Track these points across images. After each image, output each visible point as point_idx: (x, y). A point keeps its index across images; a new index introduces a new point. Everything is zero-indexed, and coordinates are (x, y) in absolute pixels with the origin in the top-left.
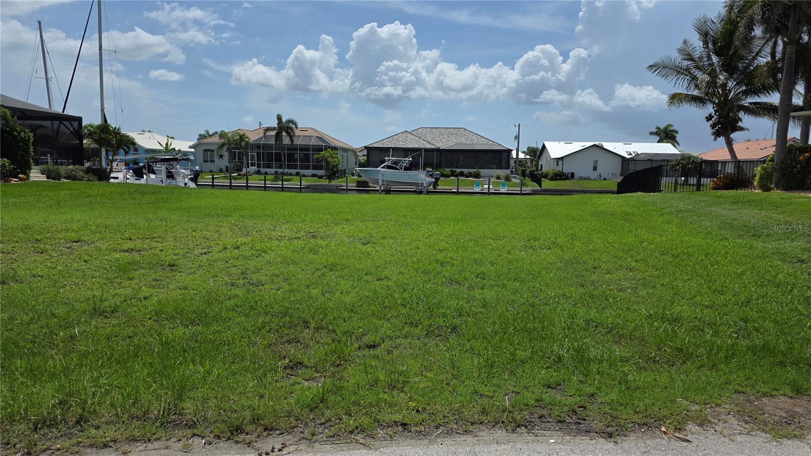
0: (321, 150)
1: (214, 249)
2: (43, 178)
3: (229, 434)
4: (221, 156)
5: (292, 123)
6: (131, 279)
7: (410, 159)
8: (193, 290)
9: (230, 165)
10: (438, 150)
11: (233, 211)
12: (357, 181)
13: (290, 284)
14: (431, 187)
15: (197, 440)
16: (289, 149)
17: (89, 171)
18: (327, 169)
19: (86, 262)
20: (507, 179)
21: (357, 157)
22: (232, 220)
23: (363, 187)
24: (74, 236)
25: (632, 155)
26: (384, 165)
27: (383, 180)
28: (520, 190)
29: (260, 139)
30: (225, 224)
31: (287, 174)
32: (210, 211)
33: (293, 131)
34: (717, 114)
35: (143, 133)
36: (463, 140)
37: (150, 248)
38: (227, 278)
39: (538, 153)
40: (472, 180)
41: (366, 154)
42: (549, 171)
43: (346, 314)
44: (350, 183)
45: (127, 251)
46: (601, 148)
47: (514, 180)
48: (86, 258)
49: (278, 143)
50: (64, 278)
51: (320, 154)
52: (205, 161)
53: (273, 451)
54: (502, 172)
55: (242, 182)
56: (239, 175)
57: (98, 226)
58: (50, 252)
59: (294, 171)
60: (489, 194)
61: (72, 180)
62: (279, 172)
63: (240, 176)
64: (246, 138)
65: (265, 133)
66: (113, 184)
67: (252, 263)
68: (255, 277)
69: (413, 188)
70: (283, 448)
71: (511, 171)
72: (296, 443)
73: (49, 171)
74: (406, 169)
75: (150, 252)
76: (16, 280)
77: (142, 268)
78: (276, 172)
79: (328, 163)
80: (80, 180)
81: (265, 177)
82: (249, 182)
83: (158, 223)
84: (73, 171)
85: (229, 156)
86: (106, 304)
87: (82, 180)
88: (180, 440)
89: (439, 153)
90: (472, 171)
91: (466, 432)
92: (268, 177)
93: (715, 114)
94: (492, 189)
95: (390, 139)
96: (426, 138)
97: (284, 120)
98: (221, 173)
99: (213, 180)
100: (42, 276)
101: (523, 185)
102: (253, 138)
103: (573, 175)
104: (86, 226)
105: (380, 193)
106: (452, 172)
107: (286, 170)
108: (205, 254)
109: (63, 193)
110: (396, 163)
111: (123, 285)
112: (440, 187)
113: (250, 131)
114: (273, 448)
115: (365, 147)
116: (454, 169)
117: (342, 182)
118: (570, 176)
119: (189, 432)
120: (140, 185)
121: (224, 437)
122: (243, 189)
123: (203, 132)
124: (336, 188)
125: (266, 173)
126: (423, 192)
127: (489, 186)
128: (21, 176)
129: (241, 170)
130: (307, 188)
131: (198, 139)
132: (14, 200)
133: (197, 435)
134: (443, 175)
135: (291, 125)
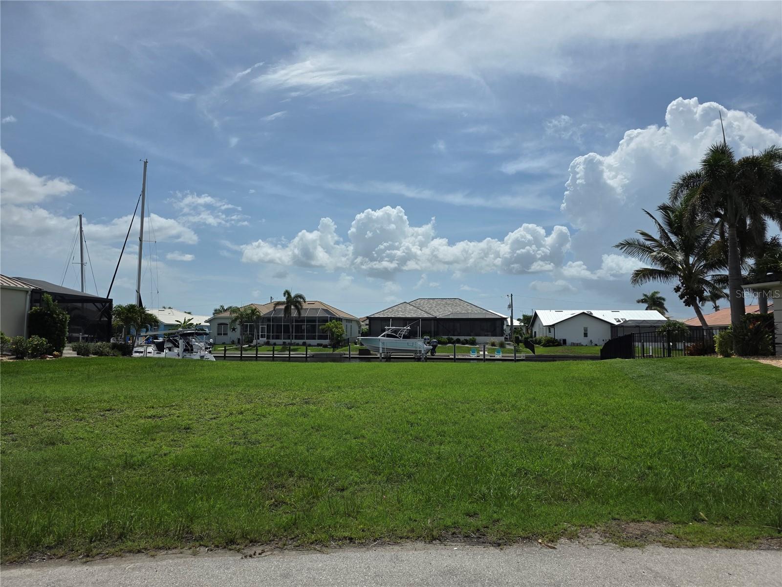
0: (326, 321)
1: (222, 414)
2: (74, 354)
3: (225, 544)
4: (234, 329)
5: (300, 298)
6: (154, 440)
7: (409, 328)
8: (203, 447)
9: (242, 337)
10: (435, 319)
11: (241, 382)
12: (359, 350)
13: (281, 443)
14: (429, 354)
15: (202, 549)
16: (297, 321)
17: (115, 347)
18: (332, 339)
19: (117, 427)
20: (502, 345)
21: (360, 327)
22: (239, 389)
23: (365, 355)
24: (105, 405)
25: (620, 322)
26: (384, 334)
27: (383, 348)
28: (514, 356)
29: (270, 313)
30: (233, 393)
31: (294, 344)
32: (221, 382)
33: (301, 305)
34: (684, 285)
35: (164, 309)
36: (459, 309)
37: (170, 415)
38: (231, 438)
39: (531, 320)
40: (468, 347)
41: (368, 323)
42: (542, 338)
43: (324, 465)
44: (353, 351)
45: (150, 417)
46: (590, 315)
47: (508, 347)
48: (118, 423)
49: (287, 316)
50: (100, 440)
51: (325, 325)
52: (218, 334)
53: (254, 555)
54: (497, 340)
55: (252, 353)
56: (250, 346)
57: (125, 397)
58: (87, 419)
59: (301, 342)
60: (485, 360)
61: (99, 356)
62: (287, 343)
63: (251, 348)
64: (257, 312)
65: (275, 307)
66: (136, 358)
67: (253, 426)
68: (254, 437)
69: (412, 355)
70: (262, 553)
71: (505, 338)
72: (272, 550)
73: (79, 348)
74: (405, 337)
75: (169, 418)
76: (63, 442)
77: (162, 431)
78: (284, 343)
79: (333, 333)
80: (106, 355)
81: (274, 347)
82: (259, 353)
83: (176, 393)
84: (101, 347)
85: (241, 328)
86: (135, 459)
87: (108, 355)
88: (190, 548)
89: (436, 321)
90: (468, 338)
91: (396, 543)
92: (276, 348)
93: (682, 286)
94: (487, 355)
95: (390, 310)
96: (424, 308)
97: (293, 295)
98: (233, 345)
99: (225, 352)
100: (83, 439)
101: (517, 351)
102: (263, 312)
103: (565, 341)
104: (116, 397)
105: (381, 361)
106: (448, 339)
107: (293, 341)
108: (215, 418)
109: (92, 368)
110: (396, 331)
111: (148, 444)
112: (438, 354)
113: (262, 305)
114: (255, 553)
115: (367, 317)
116: (450, 337)
117: (345, 351)
118: (562, 342)
119: (197, 544)
120: (159, 358)
121: (221, 546)
122: (252, 360)
123: (218, 307)
124: (339, 356)
125: (275, 344)
126: (421, 358)
127: (484, 353)
128: (55, 353)
129: (252, 342)
130: (313, 357)
131: (214, 314)
132: (51, 375)
133: (203, 545)
134: (440, 342)
135: (299, 299)
